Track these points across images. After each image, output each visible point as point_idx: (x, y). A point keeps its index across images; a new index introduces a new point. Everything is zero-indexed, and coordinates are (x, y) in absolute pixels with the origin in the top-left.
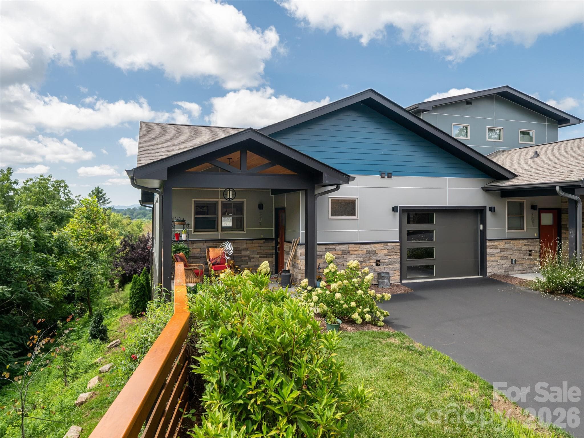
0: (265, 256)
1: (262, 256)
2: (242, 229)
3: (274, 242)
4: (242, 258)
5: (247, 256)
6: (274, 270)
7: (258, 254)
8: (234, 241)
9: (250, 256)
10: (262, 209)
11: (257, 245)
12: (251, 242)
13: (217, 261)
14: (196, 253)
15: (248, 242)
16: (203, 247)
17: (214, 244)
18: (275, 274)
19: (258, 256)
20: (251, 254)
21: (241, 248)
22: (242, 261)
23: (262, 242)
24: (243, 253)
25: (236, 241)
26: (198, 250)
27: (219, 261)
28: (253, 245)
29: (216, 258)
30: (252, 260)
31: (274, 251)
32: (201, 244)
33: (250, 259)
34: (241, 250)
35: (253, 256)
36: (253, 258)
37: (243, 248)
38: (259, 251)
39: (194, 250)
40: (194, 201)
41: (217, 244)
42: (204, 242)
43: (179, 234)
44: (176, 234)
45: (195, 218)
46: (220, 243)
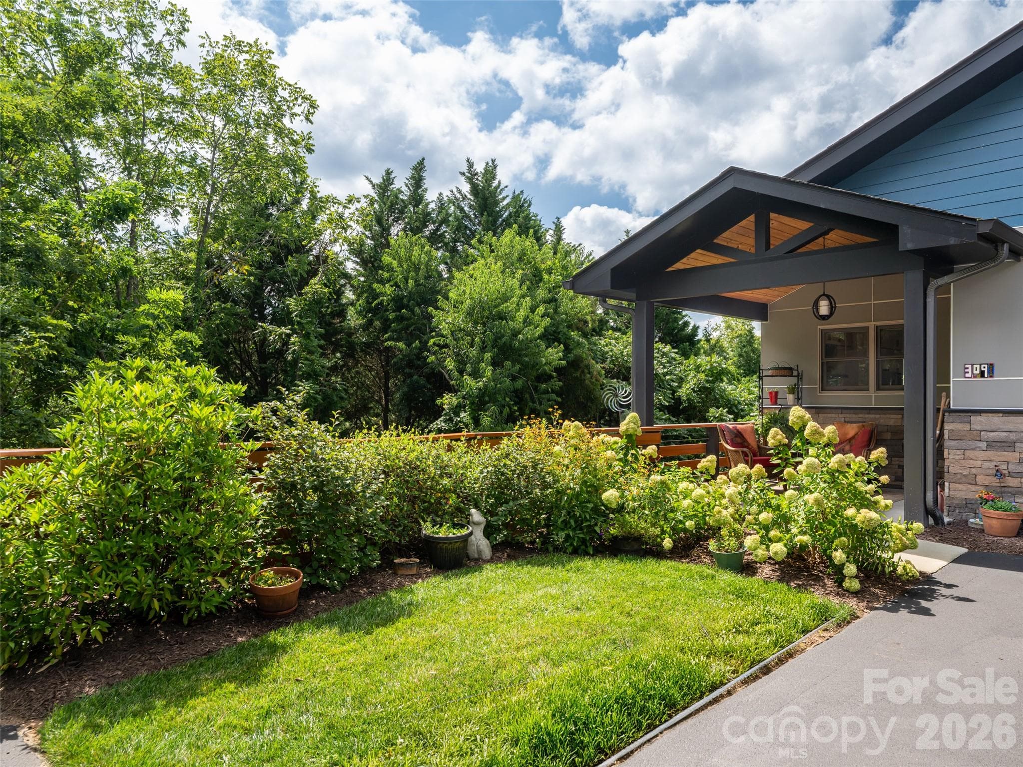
17: (860, 416)
40: (822, 331)
41: (867, 416)
42: (840, 411)
43: (777, 393)
44: (771, 393)
45: (822, 364)
46: (873, 416)
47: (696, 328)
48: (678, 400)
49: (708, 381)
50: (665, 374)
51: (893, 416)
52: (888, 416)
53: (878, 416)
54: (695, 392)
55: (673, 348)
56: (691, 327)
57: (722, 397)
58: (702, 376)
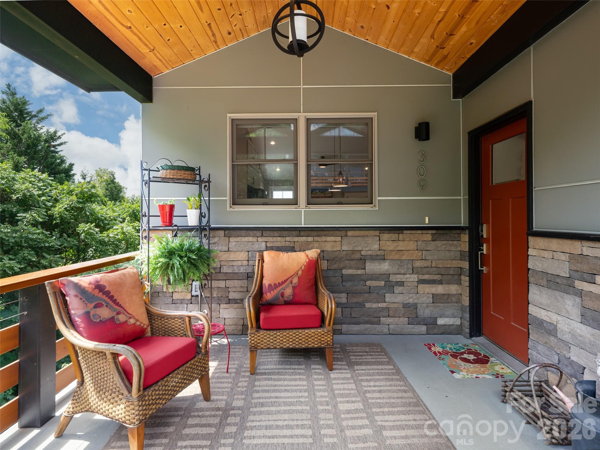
0: (436, 277)
1: (426, 277)
2: (368, 200)
3: (465, 237)
4: (368, 283)
5: (385, 276)
6: (467, 324)
7: (414, 271)
8: (343, 233)
9: (393, 278)
10: (427, 138)
11: (412, 245)
12: (394, 236)
13: (282, 295)
14: (235, 263)
15: (386, 236)
16: (256, 247)
17: (288, 239)
18: (471, 336)
19: (414, 278)
20: (395, 270)
21: (363, 253)
22: (370, 290)
23: (428, 236)
24: (372, 267)
25: (350, 233)
26: (243, 256)
27: (288, 292)
28: (401, 246)
29: (280, 284)
30: (398, 289)
31: (466, 265)
32: (251, 239)
33: (390, 286)
34: (363, 260)
35: (399, 278)
36: (401, 284)
37: (370, 253)
38: (418, 264)
39: (232, 256)
40: (233, 120)
41: (296, 239)
42: (259, 233)
43: (172, 207)
44: (162, 208)
45: (233, 167)
46: (304, 239)
47: (71, 165)
48: (51, 217)
49: (79, 202)
50: (39, 196)
51: (329, 239)
52: (324, 238)
53: (310, 239)
54: (67, 211)
55: (49, 176)
56: (67, 164)
57: (91, 214)
58: (74, 198)
